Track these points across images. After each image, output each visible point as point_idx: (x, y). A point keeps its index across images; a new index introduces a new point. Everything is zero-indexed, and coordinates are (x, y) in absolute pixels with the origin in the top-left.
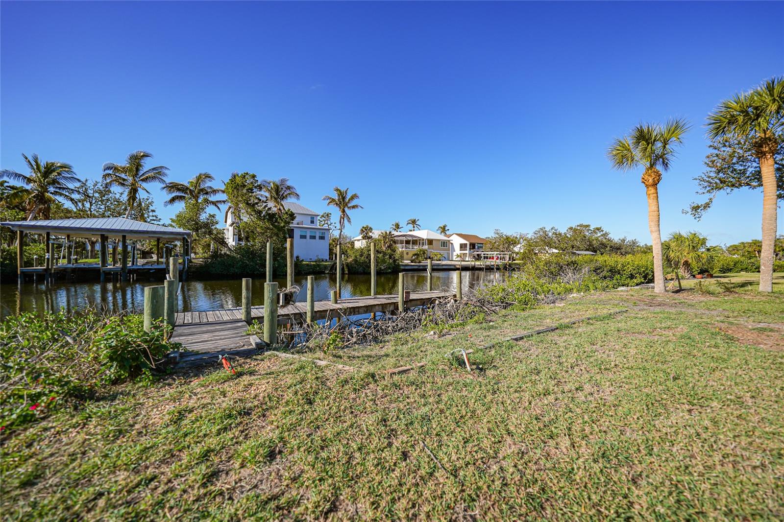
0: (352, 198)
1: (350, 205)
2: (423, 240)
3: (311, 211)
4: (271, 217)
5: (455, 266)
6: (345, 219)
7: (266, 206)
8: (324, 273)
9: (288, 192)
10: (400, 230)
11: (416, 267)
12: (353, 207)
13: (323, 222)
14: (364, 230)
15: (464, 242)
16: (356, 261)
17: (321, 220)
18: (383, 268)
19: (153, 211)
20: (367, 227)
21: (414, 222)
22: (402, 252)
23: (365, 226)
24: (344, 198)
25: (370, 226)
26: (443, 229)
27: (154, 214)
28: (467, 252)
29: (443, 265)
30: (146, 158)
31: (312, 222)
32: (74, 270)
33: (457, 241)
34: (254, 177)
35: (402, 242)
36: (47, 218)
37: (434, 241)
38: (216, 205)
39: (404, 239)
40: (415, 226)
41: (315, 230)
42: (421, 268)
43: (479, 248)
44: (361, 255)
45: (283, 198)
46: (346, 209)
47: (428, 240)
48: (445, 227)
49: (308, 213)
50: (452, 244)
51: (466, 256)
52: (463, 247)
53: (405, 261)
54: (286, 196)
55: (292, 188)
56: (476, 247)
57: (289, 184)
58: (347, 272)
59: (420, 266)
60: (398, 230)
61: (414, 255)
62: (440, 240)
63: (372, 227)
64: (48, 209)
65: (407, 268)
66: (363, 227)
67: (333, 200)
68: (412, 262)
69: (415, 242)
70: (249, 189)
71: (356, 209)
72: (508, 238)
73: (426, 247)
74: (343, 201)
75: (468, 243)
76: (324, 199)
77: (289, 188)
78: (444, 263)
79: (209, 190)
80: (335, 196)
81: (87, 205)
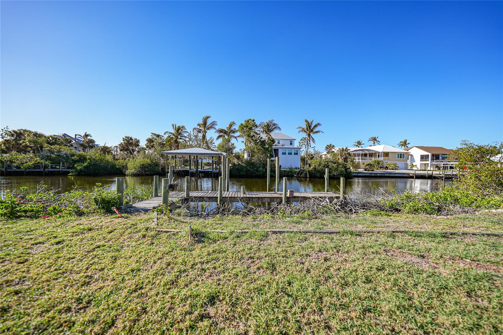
0: (316, 126)
1: (315, 131)
2: (379, 153)
3: (290, 137)
4: (263, 143)
5: (408, 174)
6: (311, 141)
7: (259, 137)
8: (293, 176)
9: (274, 127)
10: (361, 146)
11: (369, 175)
12: (316, 132)
13: (302, 144)
14: (328, 147)
15: (425, 153)
16: (315, 169)
17: (301, 142)
18: (336, 174)
19: (214, 143)
20: (331, 145)
21: (374, 139)
22: (359, 163)
23: (329, 145)
24: (310, 127)
25: (332, 144)
26: (404, 144)
27: (214, 145)
28: (429, 162)
29: (395, 174)
30: (209, 118)
31: (291, 144)
32: (183, 171)
33: (417, 153)
34: (253, 120)
35: (359, 155)
36: (178, 149)
37: (390, 154)
38: (236, 138)
39: (361, 152)
40: (375, 142)
41: (291, 149)
42: (373, 175)
43: (443, 158)
44: (319, 165)
45: (271, 131)
46: (311, 134)
47: (384, 153)
48: (405, 142)
49: (288, 139)
50: (412, 155)
51: (428, 166)
52: (423, 158)
53: (359, 170)
54: (273, 129)
55: (276, 124)
56: (440, 158)
57: (274, 122)
58: (308, 176)
59: (371, 173)
60: (360, 146)
61: (368, 165)
62: (396, 153)
63: (335, 145)
64: (178, 146)
65: (359, 175)
66: (328, 146)
67: (303, 129)
68: (365, 170)
69: (371, 155)
70: (250, 128)
71: (318, 133)
72: (480, 148)
73: (381, 159)
74: (310, 129)
75: (430, 154)
76: (297, 128)
77: (274, 124)
78: (397, 171)
79: (234, 130)
80: (304, 126)
81: (191, 143)
